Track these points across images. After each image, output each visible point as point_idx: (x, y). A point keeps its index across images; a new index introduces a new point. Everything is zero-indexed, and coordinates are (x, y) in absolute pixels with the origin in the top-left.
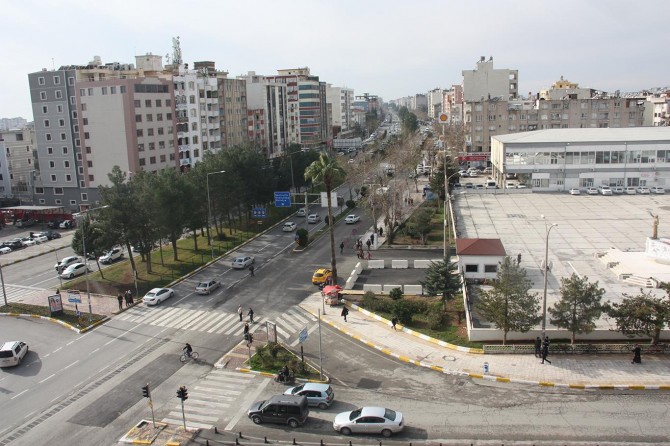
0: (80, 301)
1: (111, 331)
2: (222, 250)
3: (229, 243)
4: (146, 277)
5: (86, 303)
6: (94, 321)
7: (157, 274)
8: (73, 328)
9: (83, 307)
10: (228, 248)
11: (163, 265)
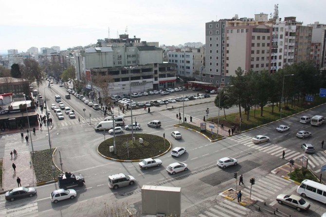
0: (214, 128)
1: (224, 144)
2: (286, 115)
3: (290, 112)
4: (246, 121)
5: (216, 129)
6: (218, 138)
7: (250, 121)
8: (209, 139)
9: (215, 130)
10: (289, 115)
11: (255, 118)
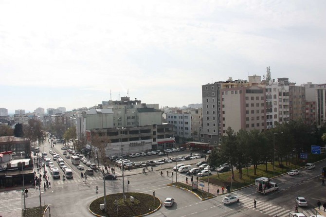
0: (204, 186)
1: (216, 202)
2: (279, 172)
3: (284, 170)
4: (239, 180)
5: (207, 187)
6: (209, 196)
7: (243, 179)
8: (199, 197)
9: (205, 189)
10: (283, 172)
11: (248, 176)
